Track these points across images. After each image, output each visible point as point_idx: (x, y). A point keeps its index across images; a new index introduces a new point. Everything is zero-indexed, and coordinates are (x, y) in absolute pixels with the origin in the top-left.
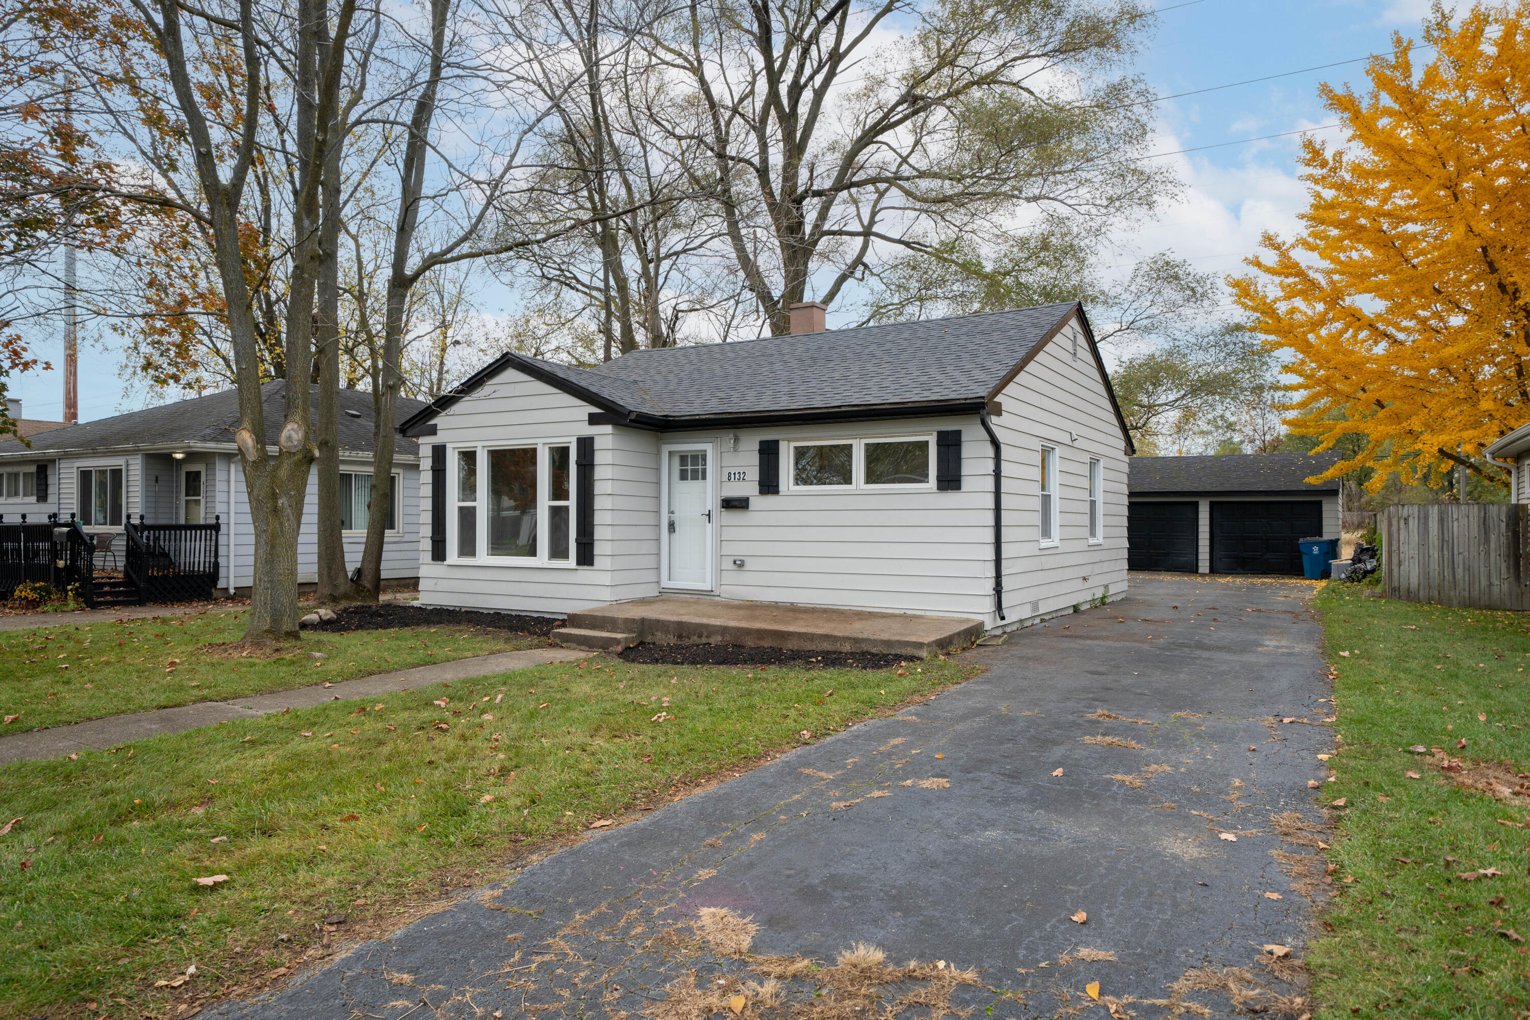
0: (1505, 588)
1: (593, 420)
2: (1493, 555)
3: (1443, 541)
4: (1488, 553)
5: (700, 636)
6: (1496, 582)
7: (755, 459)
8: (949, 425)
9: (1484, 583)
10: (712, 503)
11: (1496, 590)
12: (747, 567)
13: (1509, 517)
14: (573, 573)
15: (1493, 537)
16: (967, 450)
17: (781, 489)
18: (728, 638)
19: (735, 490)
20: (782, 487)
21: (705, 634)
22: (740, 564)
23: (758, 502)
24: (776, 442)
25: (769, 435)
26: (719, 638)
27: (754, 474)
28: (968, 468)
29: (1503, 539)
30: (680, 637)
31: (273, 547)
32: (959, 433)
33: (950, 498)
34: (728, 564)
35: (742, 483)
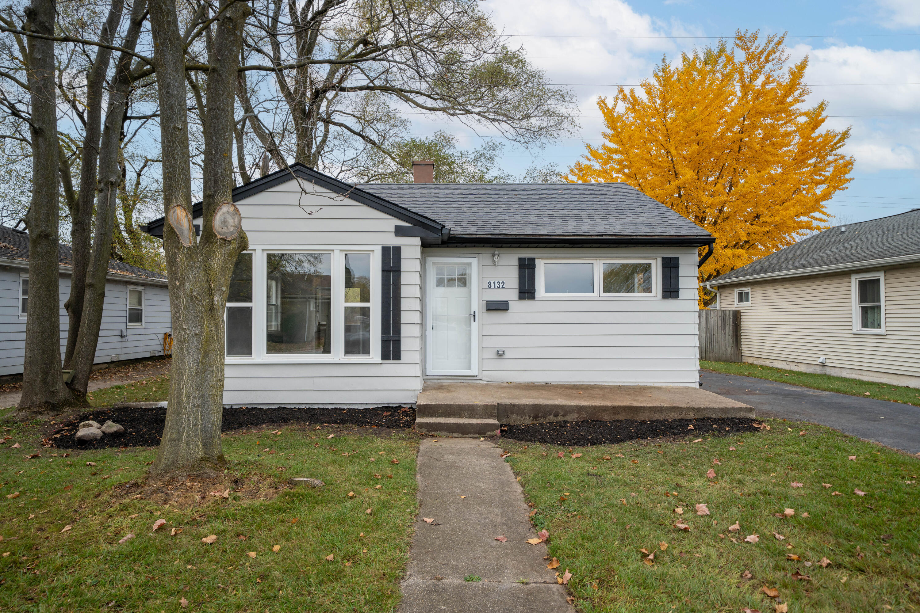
0: (732, 351)
1: (399, 232)
2: (727, 335)
3: (707, 328)
4: (725, 334)
5: (556, 415)
6: (728, 349)
7: (514, 272)
8: (670, 253)
9: (724, 349)
10: (476, 305)
11: (728, 352)
12: (507, 355)
13: (733, 316)
14: (379, 366)
15: (727, 326)
16: (682, 271)
17: (536, 296)
18: (584, 415)
19: (497, 296)
20: (537, 295)
21: (561, 413)
22: (500, 355)
23: (516, 305)
24: (532, 260)
25: (527, 253)
26: (575, 416)
27: (513, 283)
28: (683, 283)
29: (731, 327)
30: (536, 417)
31: (206, 354)
32: (677, 259)
33: (671, 303)
34: (491, 354)
35: (501, 291)
